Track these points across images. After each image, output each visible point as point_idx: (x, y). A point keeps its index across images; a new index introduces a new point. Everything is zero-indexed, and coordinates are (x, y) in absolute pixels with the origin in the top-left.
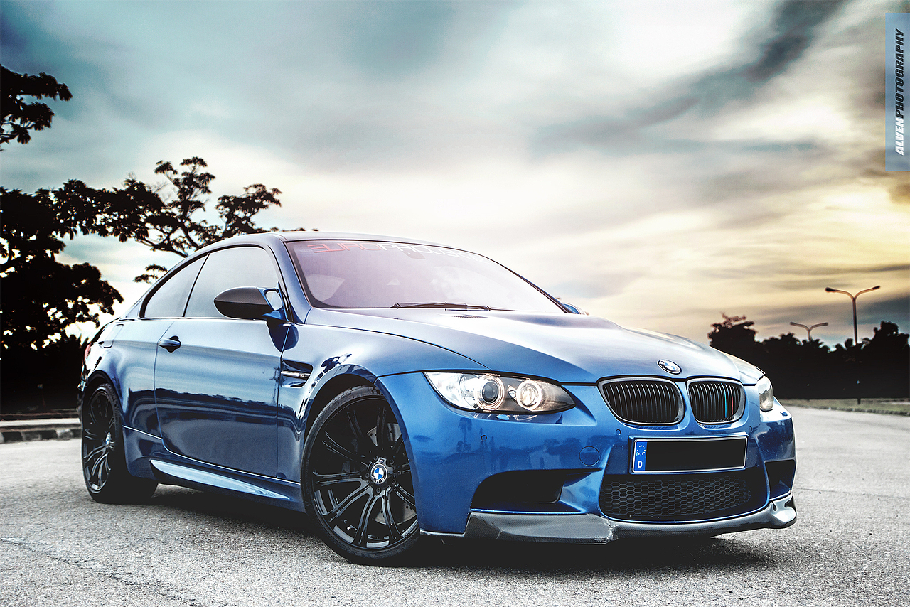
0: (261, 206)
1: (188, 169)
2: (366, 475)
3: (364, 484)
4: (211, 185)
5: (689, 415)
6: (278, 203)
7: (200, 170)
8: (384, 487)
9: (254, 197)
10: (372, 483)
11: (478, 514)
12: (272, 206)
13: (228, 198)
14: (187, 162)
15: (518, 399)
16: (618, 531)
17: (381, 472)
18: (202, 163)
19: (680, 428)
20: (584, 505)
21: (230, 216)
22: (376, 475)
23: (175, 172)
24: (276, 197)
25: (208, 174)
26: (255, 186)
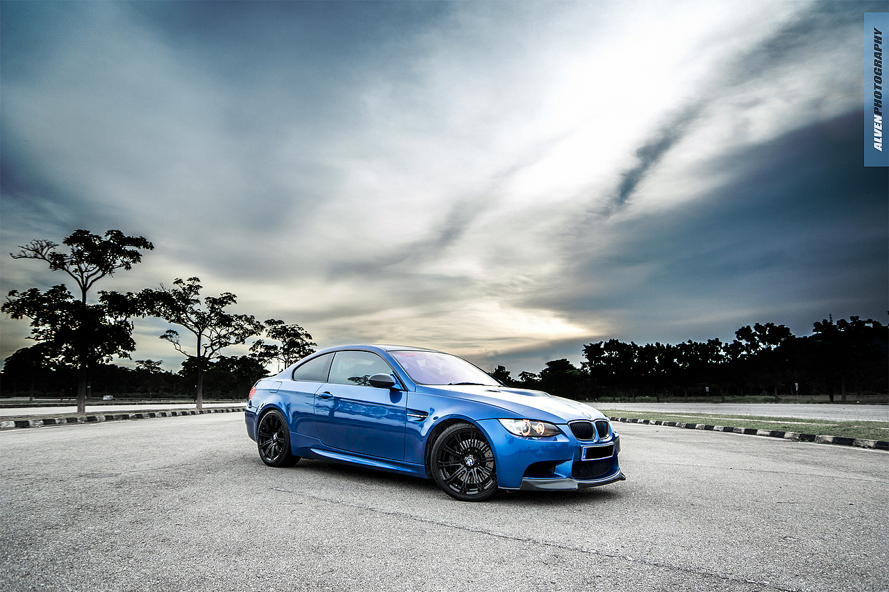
0: (226, 303)
1: (190, 283)
2: (464, 463)
3: (462, 466)
4: (200, 291)
5: (597, 436)
6: (235, 302)
7: (197, 283)
8: (473, 467)
9: (224, 298)
10: (466, 466)
11: (526, 479)
12: (233, 303)
13: (210, 298)
14: (190, 279)
15: (537, 430)
16: (579, 484)
17: (471, 461)
18: (198, 280)
19: (595, 441)
20: (566, 475)
21: (212, 308)
22: (469, 462)
23: (184, 284)
24: (234, 299)
25: (199, 286)
26: (227, 294)
